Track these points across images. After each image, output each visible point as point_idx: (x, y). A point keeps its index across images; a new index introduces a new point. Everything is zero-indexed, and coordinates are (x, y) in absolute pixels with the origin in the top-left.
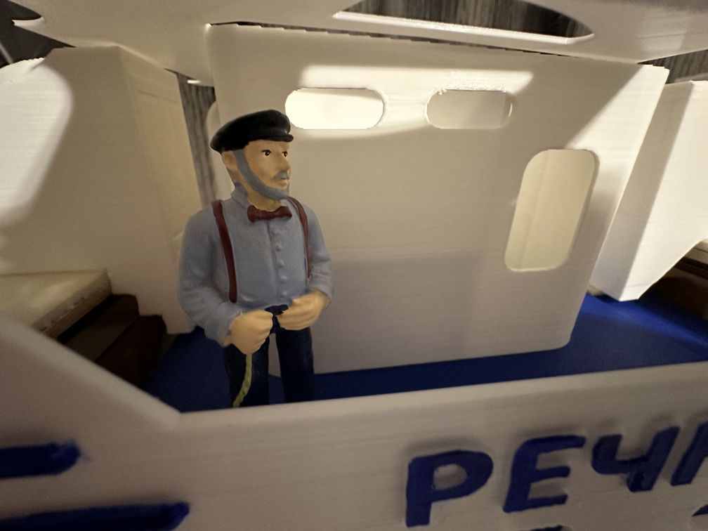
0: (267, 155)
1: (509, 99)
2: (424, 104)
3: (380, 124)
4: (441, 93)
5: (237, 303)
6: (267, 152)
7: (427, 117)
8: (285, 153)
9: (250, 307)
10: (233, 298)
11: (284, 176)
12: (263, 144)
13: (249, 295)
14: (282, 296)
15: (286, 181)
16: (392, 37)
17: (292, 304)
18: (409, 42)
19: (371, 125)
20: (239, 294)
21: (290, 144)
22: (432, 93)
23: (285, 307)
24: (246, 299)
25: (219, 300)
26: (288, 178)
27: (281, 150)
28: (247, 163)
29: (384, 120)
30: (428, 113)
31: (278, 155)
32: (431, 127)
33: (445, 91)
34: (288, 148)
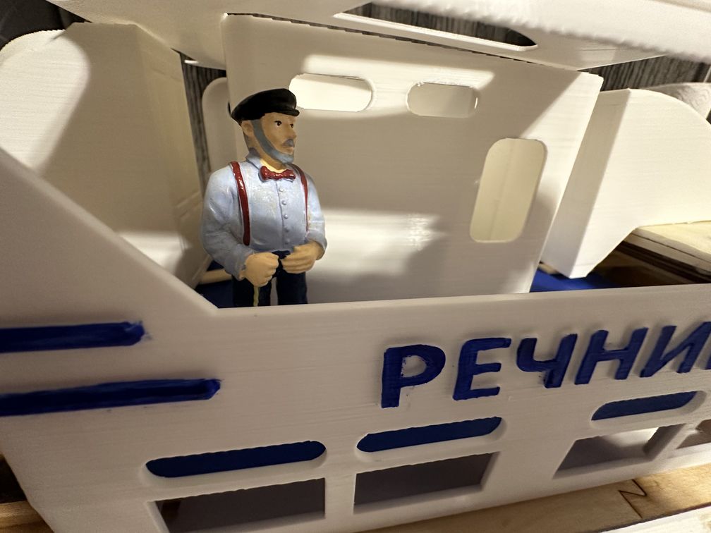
0: (278, 125)
1: (474, 93)
2: (405, 93)
3: (368, 109)
4: (419, 85)
5: (250, 246)
6: (279, 123)
7: (407, 104)
8: (292, 125)
9: (260, 250)
10: (247, 241)
11: (291, 144)
12: (276, 116)
13: (260, 240)
14: (287, 243)
15: (292, 148)
16: (381, 35)
17: (294, 250)
18: (394, 40)
19: (361, 108)
20: (252, 238)
21: (296, 118)
22: (411, 85)
23: (288, 253)
24: (258, 243)
25: (235, 243)
26: (294, 146)
27: (289, 123)
28: (262, 131)
29: (372, 105)
30: (408, 101)
31: (287, 125)
32: (411, 113)
33: (423, 83)
34: (294, 121)
